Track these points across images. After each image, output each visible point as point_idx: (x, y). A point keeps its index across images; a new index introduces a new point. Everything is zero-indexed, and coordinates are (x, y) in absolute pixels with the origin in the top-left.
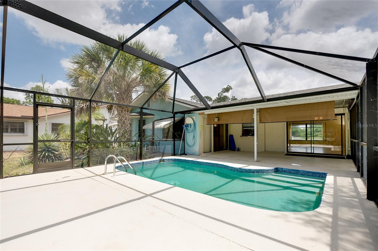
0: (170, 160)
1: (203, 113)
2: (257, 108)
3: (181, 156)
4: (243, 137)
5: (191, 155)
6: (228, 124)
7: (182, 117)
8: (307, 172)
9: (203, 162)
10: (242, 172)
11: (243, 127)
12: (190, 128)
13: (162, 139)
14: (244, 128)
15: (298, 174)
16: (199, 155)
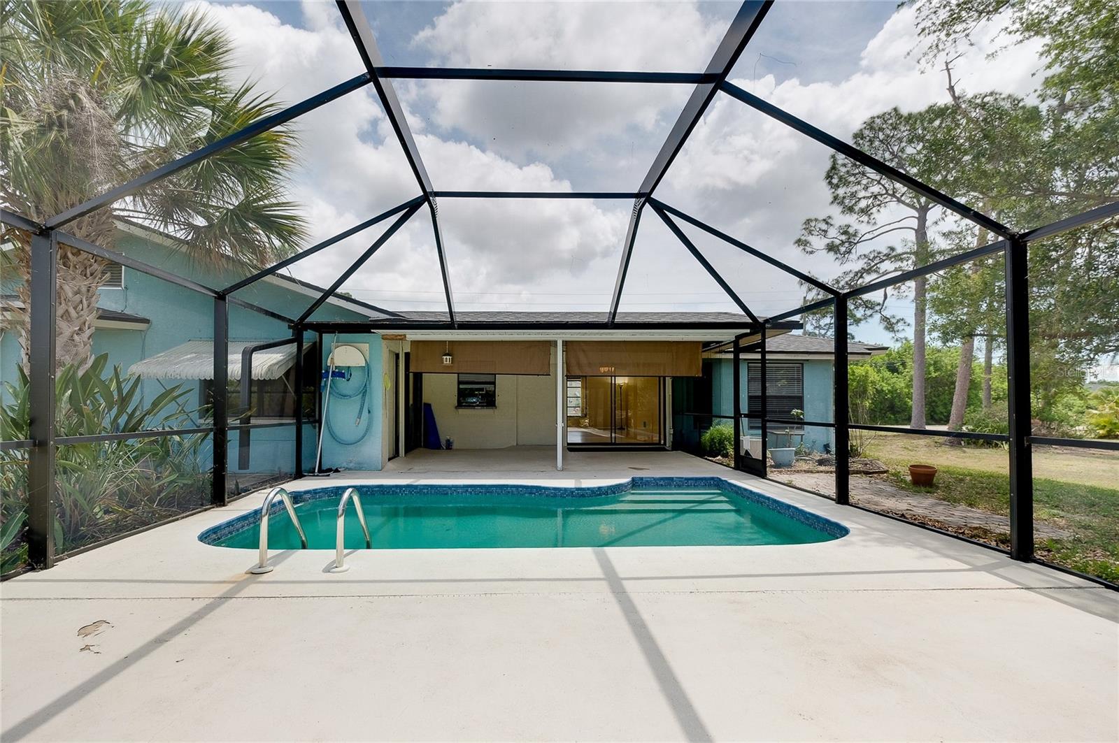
0: (319, 492)
1: (400, 335)
2: (564, 339)
3: (328, 475)
4: (461, 411)
5: (350, 469)
6: (421, 374)
7: (314, 341)
8: (686, 479)
9: (453, 486)
10: (583, 496)
11: (460, 383)
12: (348, 380)
13: (200, 418)
14: (461, 386)
15: (670, 485)
16: (379, 470)
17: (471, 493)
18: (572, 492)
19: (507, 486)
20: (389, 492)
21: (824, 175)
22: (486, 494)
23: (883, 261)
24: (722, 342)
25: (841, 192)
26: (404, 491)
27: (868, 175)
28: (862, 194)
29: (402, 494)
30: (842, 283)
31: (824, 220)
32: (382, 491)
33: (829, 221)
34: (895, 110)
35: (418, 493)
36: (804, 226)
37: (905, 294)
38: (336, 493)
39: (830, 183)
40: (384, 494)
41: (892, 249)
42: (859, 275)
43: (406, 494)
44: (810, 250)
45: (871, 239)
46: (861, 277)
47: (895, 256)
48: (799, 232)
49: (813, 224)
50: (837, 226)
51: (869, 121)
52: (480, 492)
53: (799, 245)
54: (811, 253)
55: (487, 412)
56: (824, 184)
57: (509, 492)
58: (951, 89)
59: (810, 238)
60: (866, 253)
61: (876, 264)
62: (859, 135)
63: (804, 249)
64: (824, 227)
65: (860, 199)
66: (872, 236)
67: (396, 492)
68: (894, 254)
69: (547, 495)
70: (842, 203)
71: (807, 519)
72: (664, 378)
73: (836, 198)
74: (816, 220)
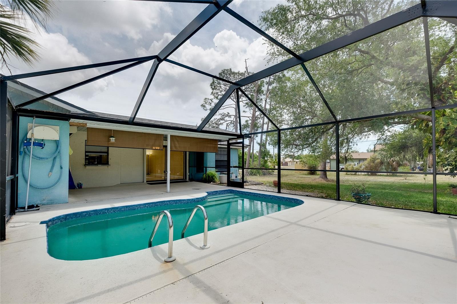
1: (83, 124)
2: (171, 134)
11: (86, 152)
12: (43, 148)
16: (67, 202)
17: (147, 207)
18: (195, 200)
19: (164, 201)
20: (101, 213)
21: (210, 84)
22: (155, 206)
23: (226, 117)
24: (221, 140)
25: (214, 91)
26: (110, 211)
27: (222, 88)
28: (219, 94)
29: (109, 213)
30: (214, 122)
31: (211, 100)
32: (96, 213)
33: (212, 100)
34: (231, 69)
35: (119, 211)
36: (204, 100)
37: (230, 128)
38: (65, 218)
39: (212, 87)
40: (97, 215)
41: (228, 113)
42: (219, 120)
43: (111, 213)
44: (206, 109)
45: (224, 109)
46: (220, 121)
47: (229, 116)
48: (202, 102)
49: (207, 100)
50: (214, 102)
51: (224, 70)
52: (152, 206)
53: (202, 107)
54: (206, 110)
55: (105, 167)
56: (210, 87)
57: (165, 204)
58: (246, 68)
59: (206, 105)
60: (222, 113)
61: (224, 117)
62: (220, 74)
63: (204, 108)
64: (211, 102)
65: (219, 95)
66: (223, 108)
67: (105, 213)
68: (229, 115)
69: (184, 203)
70: (214, 95)
71: (279, 198)
72: (186, 152)
73: (212, 93)
74: (208, 99)
